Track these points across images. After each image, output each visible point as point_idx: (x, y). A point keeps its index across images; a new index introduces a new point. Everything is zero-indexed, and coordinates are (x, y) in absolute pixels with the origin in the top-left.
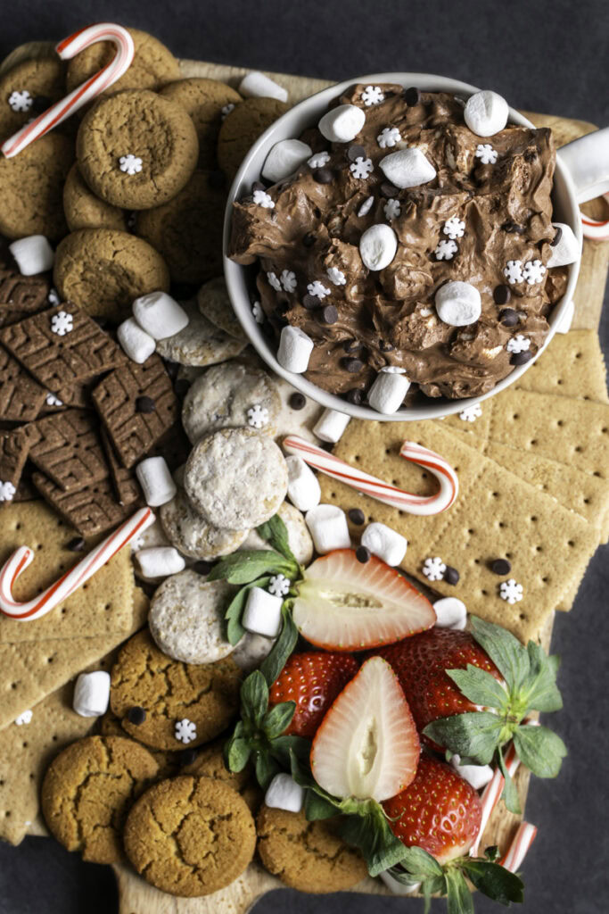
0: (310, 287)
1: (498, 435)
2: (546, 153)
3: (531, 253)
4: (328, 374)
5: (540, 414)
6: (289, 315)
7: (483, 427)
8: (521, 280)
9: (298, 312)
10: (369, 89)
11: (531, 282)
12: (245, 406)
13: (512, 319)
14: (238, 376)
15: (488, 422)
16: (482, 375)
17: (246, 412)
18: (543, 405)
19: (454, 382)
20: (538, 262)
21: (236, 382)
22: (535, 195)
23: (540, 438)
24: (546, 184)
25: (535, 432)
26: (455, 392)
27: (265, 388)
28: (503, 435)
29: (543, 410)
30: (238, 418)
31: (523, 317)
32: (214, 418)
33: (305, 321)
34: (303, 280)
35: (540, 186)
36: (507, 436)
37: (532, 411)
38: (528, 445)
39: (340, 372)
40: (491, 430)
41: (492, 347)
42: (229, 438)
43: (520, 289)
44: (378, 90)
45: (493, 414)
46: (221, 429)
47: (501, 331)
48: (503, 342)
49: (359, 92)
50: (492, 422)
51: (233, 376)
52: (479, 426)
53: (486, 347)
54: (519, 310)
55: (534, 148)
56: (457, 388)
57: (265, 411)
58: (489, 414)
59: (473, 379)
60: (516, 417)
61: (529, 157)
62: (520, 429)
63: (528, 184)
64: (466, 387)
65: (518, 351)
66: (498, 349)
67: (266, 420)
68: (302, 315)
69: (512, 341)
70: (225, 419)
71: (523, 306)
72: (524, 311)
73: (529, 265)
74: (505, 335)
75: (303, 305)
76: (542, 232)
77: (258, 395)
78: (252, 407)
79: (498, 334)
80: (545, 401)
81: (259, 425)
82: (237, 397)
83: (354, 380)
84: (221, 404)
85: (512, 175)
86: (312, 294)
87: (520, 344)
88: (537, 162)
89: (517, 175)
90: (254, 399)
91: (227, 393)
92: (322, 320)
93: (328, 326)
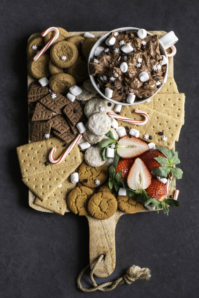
0: (110, 78)
1: (155, 104)
2: (157, 40)
3: (157, 63)
4: (117, 97)
5: (164, 98)
6: (106, 85)
7: (152, 103)
8: (156, 69)
9: (108, 85)
10: (115, 33)
11: (159, 69)
12: (99, 107)
13: (156, 78)
15: (153, 102)
16: (151, 91)
17: (99, 109)
18: (165, 96)
20: (159, 65)
21: (96, 103)
22: (156, 50)
23: (165, 104)
24: (158, 47)
25: (164, 102)
26: (146, 96)
27: (102, 103)
28: (157, 104)
29: (165, 97)
30: (98, 110)
31: (158, 77)
32: (92, 111)
33: (110, 86)
34: (108, 78)
36: (158, 104)
37: (162, 98)
38: (163, 106)
39: (120, 96)
41: (152, 85)
42: (97, 115)
43: (156, 71)
44: (117, 32)
46: (94, 113)
47: (154, 81)
48: (155, 83)
49: (113, 34)
50: (154, 102)
51: (95, 101)
52: (151, 103)
53: (151, 85)
55: (154, 40)
56: (146, 95)
57: (103, 108)
58: (153, 100)
59: (149, 93)
60: (159, 100)
61: (153, 42)
62: (160, 102)
63: (154, 48)
64: (148, 95)
65: (158, 85)
66: (154, 85)
67: (104, 110)
69: (157, 83)
70: (94, 111)
72: (158, 76)
73: (158, 66)
75: (109, 83)
76: (159, 58)
77: (101, 105)
79: (153, 82)
80: (165, 95)
81: (102, 111)
82: (96, 106)
83: (123, 97)
84: (93, 108)
85: (150, 46)
86: (111, 80)
87: (158, 83)
88: (155, 43)
89: (152, 46)
90: (100, 105)
91: (94, 105)
92: (114, 85)
93: (116, 86)
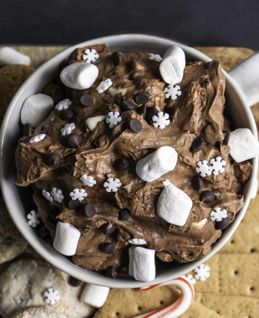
0: (72, 194)
1: (225, 288)
2: (216, 79)
3: (212, 152)
4: (91, 256)
5: (253, 268)
6: (61, 216)
7: (214, 284)
9: (67, 213)
10: (88, 51)
11: (216, 173)
12: (41, 290)
13: (210, 197)
14: (32, 269)
15: (217, 280)
17: (42, 294)
18: (254, 261)
19: (181, 252)
20: (219, 159)
21: (32, 273)
22: (210, 111)
23: (256, 285)
24: (219, 102)
25: (251, 281)
26: (183, 259)
27: (53, 275)
28: (229, 288)
29: (254, 265)
30: (37, 299)
31: (218, 194)
32: (19, 301)
33: (73, 218)
34: (67, 191)
35: (214, 104)
36: (232, 287)
37: (247, 267)
38: (248, 291)
39: (100, 254)
40: (220, 285)
41: (199, 221)
42: (34, 314)
43: (209, 179)
44: (94, 51)
45: (220, 273)
46: (27, 308)
47: (203, 208)
48: (207, 215)
49: (80, 54)
50: (220, 279)
51: (29, 268)
52: (211, 284)
53: (194, 222)
54: (214, 190)
55: (207, 77)
56: (184, 255)
57: (57, 292)
58: (217, 274)
59: (195, 248)
60: (236, 273)
61: (204, 84)
62: (241, 281)
63: (205, 103)
64: (191, 254)
65: (220, 219)
66: (204, 221)
67: (58, 298)
68: (70, 214)
69: (213, 213)
70: (27, 300)
71: (216, 187)
72: (218, 190)
73: (213, 161)
74: (206, 210)
75: (69, 209)
76: (214, 136)
77: (49, 281)
78: (46, 290)
79: (201, 210)
80: (255, 258)
81: (53, 303)
82: (34, 284)
83: (109, 259)
84: (23, 290)
85: (192, 97)
86: (74, 199)
87: (220, 214)
88: (210, 86)
89: (196, 96)
90: (47, 283)
91: (26, 282)
92: (84, 215)
93: (89, 219)
